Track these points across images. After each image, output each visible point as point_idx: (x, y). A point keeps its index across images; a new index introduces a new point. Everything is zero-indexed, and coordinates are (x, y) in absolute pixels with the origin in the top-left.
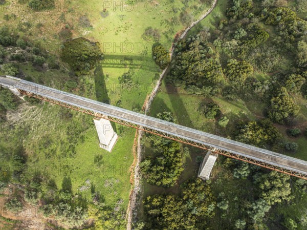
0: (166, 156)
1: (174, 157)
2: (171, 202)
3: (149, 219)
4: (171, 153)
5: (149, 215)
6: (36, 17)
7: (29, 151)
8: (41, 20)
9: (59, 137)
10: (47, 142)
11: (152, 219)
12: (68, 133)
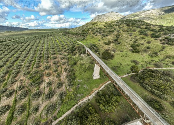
0: (110, 98)
1: (113, 102)
2: (96, 118)
3: (83, 112)
4: (113, 98)
5: (84, 111)
6: (104, 45)
7: (78, 63)
8: (104, 46)
9: (86, 65)
10: (83, 64)
11: (83, 114)
12: (88, 66)
